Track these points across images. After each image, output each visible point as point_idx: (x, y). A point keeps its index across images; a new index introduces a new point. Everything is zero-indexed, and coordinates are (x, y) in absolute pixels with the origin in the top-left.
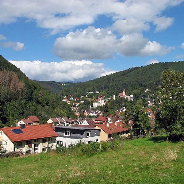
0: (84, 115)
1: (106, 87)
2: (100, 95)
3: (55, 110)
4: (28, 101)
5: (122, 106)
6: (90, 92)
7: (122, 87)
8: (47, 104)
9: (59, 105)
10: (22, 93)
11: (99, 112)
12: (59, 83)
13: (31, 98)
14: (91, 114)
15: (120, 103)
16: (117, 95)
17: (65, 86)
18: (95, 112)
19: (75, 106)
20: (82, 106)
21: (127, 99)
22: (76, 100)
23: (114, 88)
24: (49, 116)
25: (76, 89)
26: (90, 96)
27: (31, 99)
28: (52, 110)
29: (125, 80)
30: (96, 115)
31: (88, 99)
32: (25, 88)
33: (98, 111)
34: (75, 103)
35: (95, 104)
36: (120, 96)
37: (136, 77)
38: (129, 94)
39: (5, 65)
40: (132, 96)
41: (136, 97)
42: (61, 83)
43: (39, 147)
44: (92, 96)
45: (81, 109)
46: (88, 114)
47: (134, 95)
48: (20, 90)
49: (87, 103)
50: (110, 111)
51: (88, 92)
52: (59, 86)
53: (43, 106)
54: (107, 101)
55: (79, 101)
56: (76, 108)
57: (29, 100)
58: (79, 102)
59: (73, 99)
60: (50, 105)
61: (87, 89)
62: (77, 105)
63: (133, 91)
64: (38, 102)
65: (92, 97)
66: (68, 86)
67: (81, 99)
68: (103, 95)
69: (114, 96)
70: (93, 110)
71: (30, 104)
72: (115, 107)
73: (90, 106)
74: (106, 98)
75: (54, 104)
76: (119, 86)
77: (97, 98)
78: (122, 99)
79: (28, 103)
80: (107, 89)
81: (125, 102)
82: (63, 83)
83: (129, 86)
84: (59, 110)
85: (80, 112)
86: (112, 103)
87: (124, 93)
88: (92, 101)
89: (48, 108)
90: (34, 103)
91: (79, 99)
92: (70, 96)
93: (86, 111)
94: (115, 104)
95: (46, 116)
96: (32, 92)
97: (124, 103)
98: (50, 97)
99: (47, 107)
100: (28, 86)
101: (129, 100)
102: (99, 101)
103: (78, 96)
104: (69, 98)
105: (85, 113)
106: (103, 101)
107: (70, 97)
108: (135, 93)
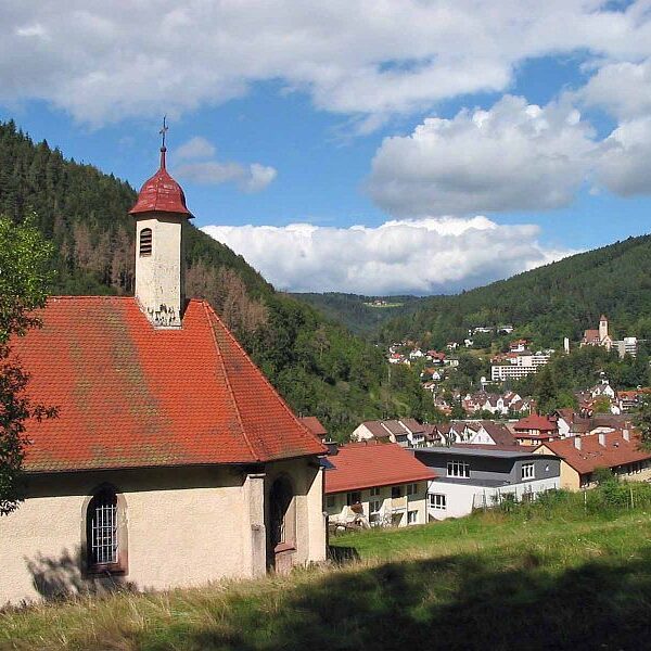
0: (464, 411)
1: (538, 310)
2: (516, 338)
3: (372, 396)
4: (280, 367)
5: (597, 376)
6: (481, 330)
7: (593, 308)
8: (344, 375)
9: (382, 377)
10: (261, 340)
11: (514, 401)
12: (368, 299)
13: (290, 356)
14: (487, 406)
15: (590, 365)
16: (575, 339)
17: (388, 310)
18: (500, 400)
19: (429, 378)
20: (452, 378)
21: (615, 351)
22: (430, 358)
23: (564, 312)
24: (354, 416)
25: (431, 318)
26: (481, 343)
27: (292, 359)
28: (360, 396)
29: (605, 281)
30: (505, 410)
31: (473, 352)
32: (269, 322)
33: (512, 396)
34: (430, 370)
35: (498, 372)
36: (588, 339)
37: (644, 272)
38: (619, 334)
39: (198, 246)
40: (632, 341)
41: (647, 345)
42: (373, 299)
43: (382, 512)
44: (487, 343)
45: (451, 387)
46: (477, 407)
47: (641, 335)
48: (253, 329)
49: (472, 370)
50: (561, 395)
51: (473, 329)
52: (368, 310)
53: (331, 382)
54: (542, 358)
55: (442, 361)
56: (432, 387)
57: (285, 363)
58: (442, 364)
59: (419, 354)
60: (353, 379)
61: (469, 318)
62: (436, 376)
63: (634, 320)
64: (314, 370)
65: (487, 347)
66: (400, 311)
67: (448, 353)
68: (528, 340)
69: (566, 341)
70: (495, 391)
71: (289, 377)
72: (574, 382)
73: (483, 379)
74: (538, 350)
75: (368, 372)
76: (582, 306)
77: (506, 350)
78: (597, 352)
79: (282, 373)
80: (540, 317)
81: (608, 361)
82: (381, 299)
83: (618, 302)
84: (386, 395)
85: (449, 399)
86: (562, 365)
87: (603, 329)
88: (488, 362)
89: (348, 389)
90: (302, 373)
91: (440, 355)
92: (410, 343)
93: (468, 398)
94: (570, 370)
95: (344, 416)
96: (294, 336)
97: (606, 366)
98: (351, 349)
99: (343, 385)
100: (279, 316)
101: (622, 354)
102: (513, 361)
103: (439, 346)
104: (406, 351)
105: (467, 402)
106: (527, 361)
107: (411, 349)
108: (642, 329)
